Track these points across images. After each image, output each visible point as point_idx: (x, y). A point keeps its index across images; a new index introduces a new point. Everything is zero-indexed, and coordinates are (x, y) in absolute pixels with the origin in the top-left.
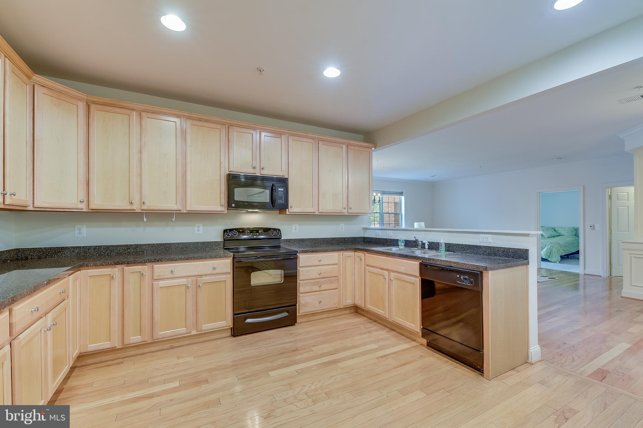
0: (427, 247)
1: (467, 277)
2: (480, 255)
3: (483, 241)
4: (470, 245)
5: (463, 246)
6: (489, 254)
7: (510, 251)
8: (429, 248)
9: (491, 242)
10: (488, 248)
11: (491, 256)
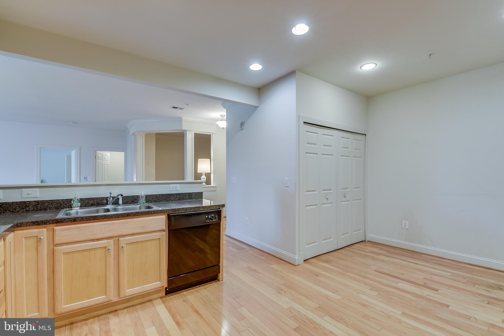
0: (121, 202)
1: (213, 215)
2: (172, 201)
3: (173, 190)
4: (164, 194)
5: (157, 196)
6: (179, 199)
7: (193, 194)
8: (123, 203)
9: (179, 190)
10: (178, 195)
11: (180, 200)
